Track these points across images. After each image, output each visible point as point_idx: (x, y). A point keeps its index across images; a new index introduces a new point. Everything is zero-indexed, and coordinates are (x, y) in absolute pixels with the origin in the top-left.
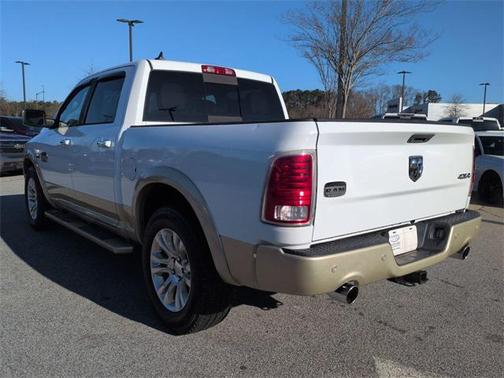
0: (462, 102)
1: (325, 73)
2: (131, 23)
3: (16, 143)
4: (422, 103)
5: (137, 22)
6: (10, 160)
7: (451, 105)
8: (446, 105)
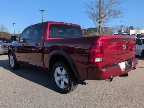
0: (140, 29)
1: (96, 22)
2: (42, 11)
3: (7, 45)
4: (128, 30)
5: (44, 10)
6: (5, 50)
7: (137, 30)
8: (135, 30)
